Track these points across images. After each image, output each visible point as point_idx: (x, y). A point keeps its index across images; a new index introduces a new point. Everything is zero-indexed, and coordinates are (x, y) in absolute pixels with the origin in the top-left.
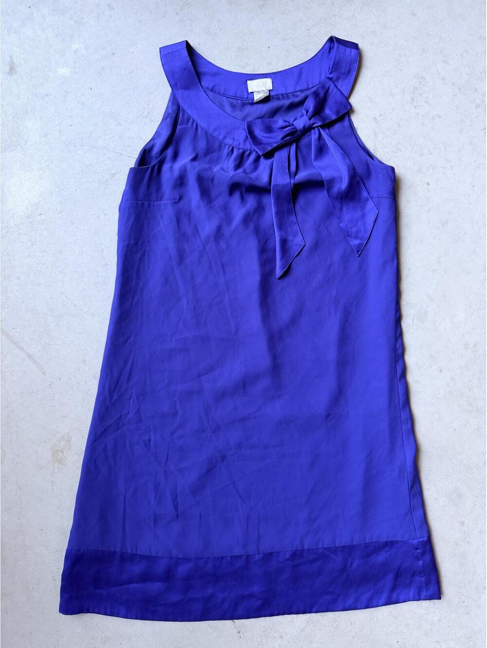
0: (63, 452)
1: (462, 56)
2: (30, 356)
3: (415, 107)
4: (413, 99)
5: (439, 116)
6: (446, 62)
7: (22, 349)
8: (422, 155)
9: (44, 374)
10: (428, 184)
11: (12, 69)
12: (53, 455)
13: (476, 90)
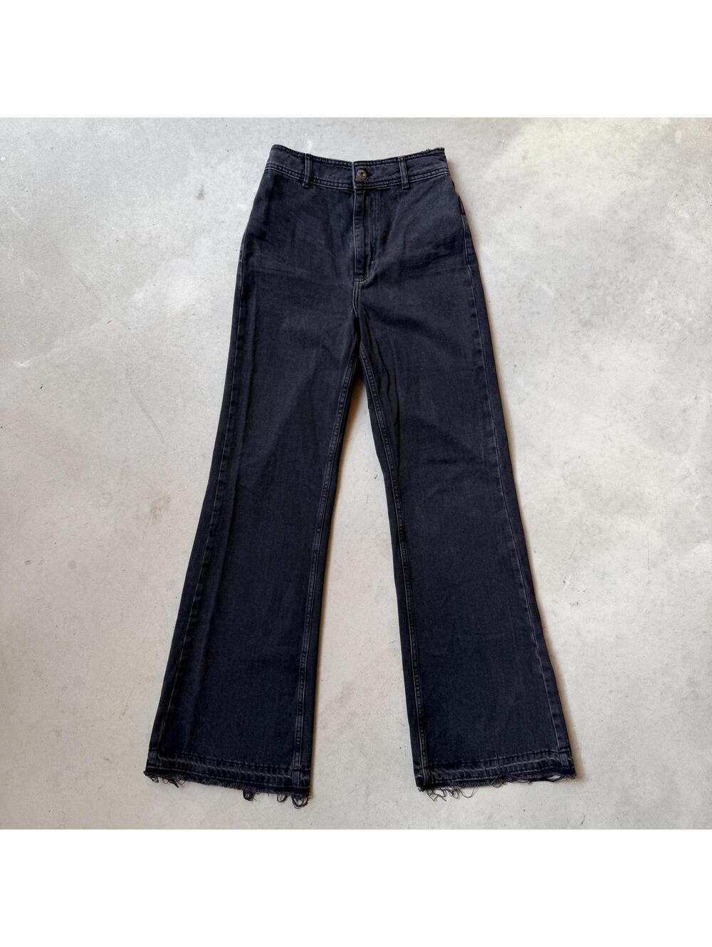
0: (160, 510)
1: (569, 269)
2: (155, 425)
3: (520, 301)
4: (520, 294)
5: (538, 313)
6: (554, 271)
7: (150, 418)
8: (515, 342)
9: (162, 442)
10: (515, 366)
11: (201, 195)
12: (152, 510)
13: (575, 299)
